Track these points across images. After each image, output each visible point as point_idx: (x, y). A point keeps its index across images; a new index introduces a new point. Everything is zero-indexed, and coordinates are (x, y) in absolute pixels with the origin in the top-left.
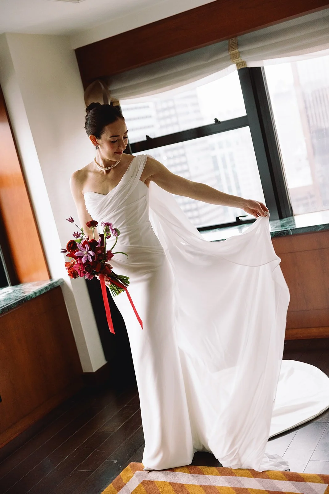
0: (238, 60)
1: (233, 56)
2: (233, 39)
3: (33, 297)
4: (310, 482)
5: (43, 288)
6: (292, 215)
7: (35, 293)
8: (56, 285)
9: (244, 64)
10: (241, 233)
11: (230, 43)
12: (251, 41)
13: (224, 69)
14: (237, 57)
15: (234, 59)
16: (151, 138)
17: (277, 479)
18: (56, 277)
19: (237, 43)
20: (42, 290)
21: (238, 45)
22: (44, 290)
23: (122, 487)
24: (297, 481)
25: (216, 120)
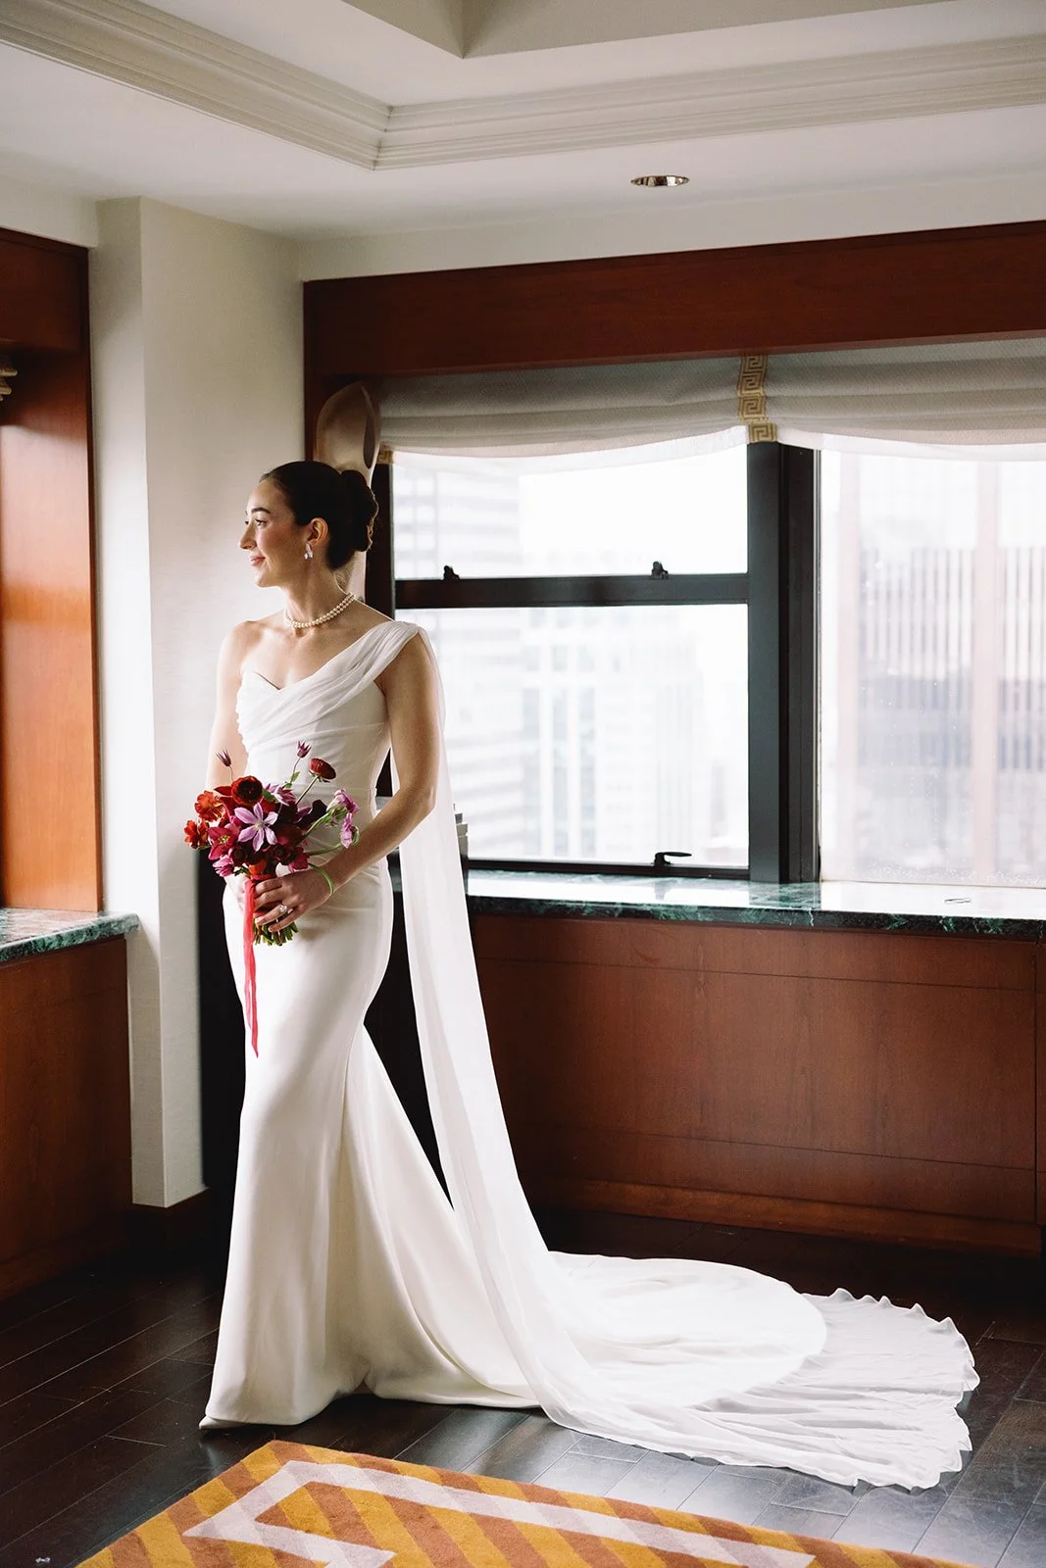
0: (759, 419)
1: (747, 402)
2: (756, 357)
3: (52, 947)
4: (767, 1544)
5: (81, 928)
6: (817, 880)
7: (60, 937)
8: (116, 928)
9: (772, 433)
10: (662, 897)
11: (747, 367)
12: (803, 375)
13: (713, 434)
14: (758, 410)
15: (748, 414)
16: (457, 576)
17: (682, 1529)
18: (118, 908)
19: (766, 370)
20: (79, 933)
21: (764, 377)
22: (85, 936)
23: (249, 1488)
24: (732, 1538)
25: (658, 568)
